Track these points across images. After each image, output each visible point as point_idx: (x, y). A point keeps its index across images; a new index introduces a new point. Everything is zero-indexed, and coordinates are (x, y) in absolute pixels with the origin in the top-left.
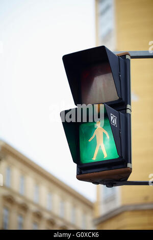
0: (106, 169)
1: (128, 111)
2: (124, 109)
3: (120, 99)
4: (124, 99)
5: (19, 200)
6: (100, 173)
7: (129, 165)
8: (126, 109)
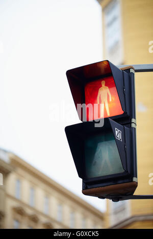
0: (112, 183)
1: (133, 125)
2: (129, 123)
3: (125, 113)
4: (128, 114)
5: (29, 212)
6: (105, 188)
7: (134, 179)
8: (131, 123)
